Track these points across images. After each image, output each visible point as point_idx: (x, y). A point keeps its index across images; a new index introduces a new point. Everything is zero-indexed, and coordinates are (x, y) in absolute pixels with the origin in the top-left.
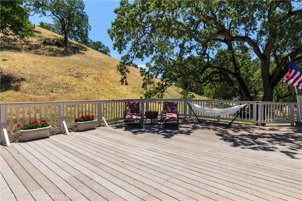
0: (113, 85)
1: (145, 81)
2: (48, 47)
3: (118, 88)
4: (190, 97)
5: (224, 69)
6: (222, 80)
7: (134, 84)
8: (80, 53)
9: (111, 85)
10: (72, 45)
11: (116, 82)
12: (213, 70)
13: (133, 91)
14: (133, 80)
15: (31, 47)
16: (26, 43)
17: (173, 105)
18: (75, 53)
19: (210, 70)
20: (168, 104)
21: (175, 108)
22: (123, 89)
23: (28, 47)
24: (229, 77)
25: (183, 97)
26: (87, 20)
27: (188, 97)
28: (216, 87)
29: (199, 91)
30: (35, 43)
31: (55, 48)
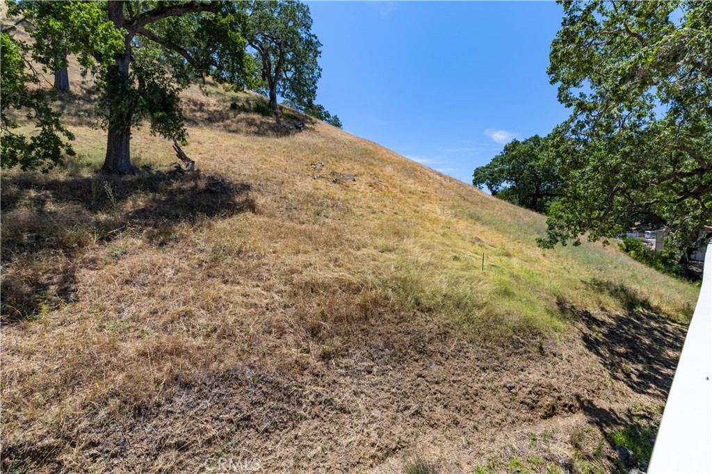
0: (412, 200)
2: (242, 115)
3: (423, 207)
8: (306, 128)
10: (285, 112)
15: (211, 116)
16: (198, 107)
18: (299, 129)
22: (434, 210)
23: (206, 116)
30: (215, 108)
31: (256, 117)
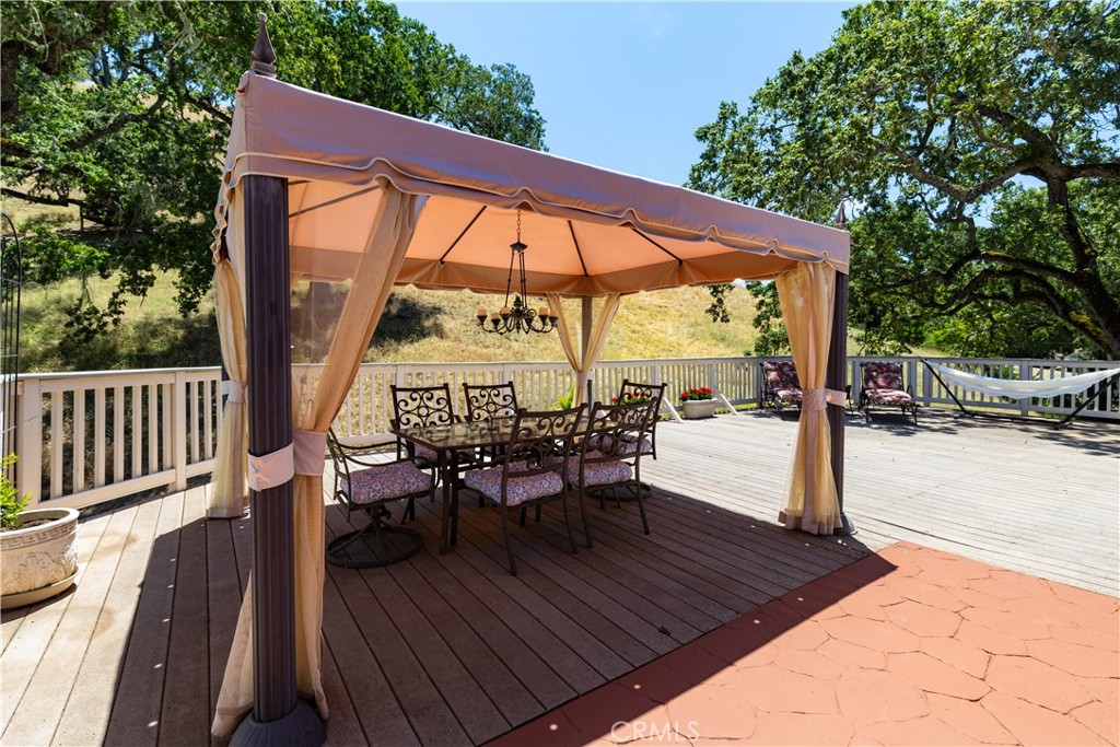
0: (637, 318)
1: (764, 308)
3: (651, 326)
4: (892, 352)
5: (1032, 264)
6: (1020, 296)
7: (691, 313)
9: (631, 317)
11: (640, 308)
12: (987, 267)
13: (693, 335)
14: (684, 300)
17: (889, 370)
19: (977, 267)
20: (874, 368)
21: (897, 378)
22: (664, 329)
24: (1050, 288)
25: (867, 352)
26: (540, 133)
27: (885, 351)
28: (992, 319)
29: (910, 332)
